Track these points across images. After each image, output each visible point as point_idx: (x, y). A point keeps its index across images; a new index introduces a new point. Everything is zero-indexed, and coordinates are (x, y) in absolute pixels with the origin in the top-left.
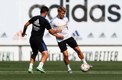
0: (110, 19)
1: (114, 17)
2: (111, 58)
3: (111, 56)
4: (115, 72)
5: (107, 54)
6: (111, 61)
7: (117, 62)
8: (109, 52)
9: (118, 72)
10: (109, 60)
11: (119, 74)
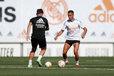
0: (6, 19)
1: (10, 18)
2: (7, 54)
3: (8, 52)
4: (11, 66)
5: (3, 50)
6: (8, 56)
7: (13, 57)
8: (5, 49)
9: (13, 66)
10: (6, 56)
11: (14, 68)
